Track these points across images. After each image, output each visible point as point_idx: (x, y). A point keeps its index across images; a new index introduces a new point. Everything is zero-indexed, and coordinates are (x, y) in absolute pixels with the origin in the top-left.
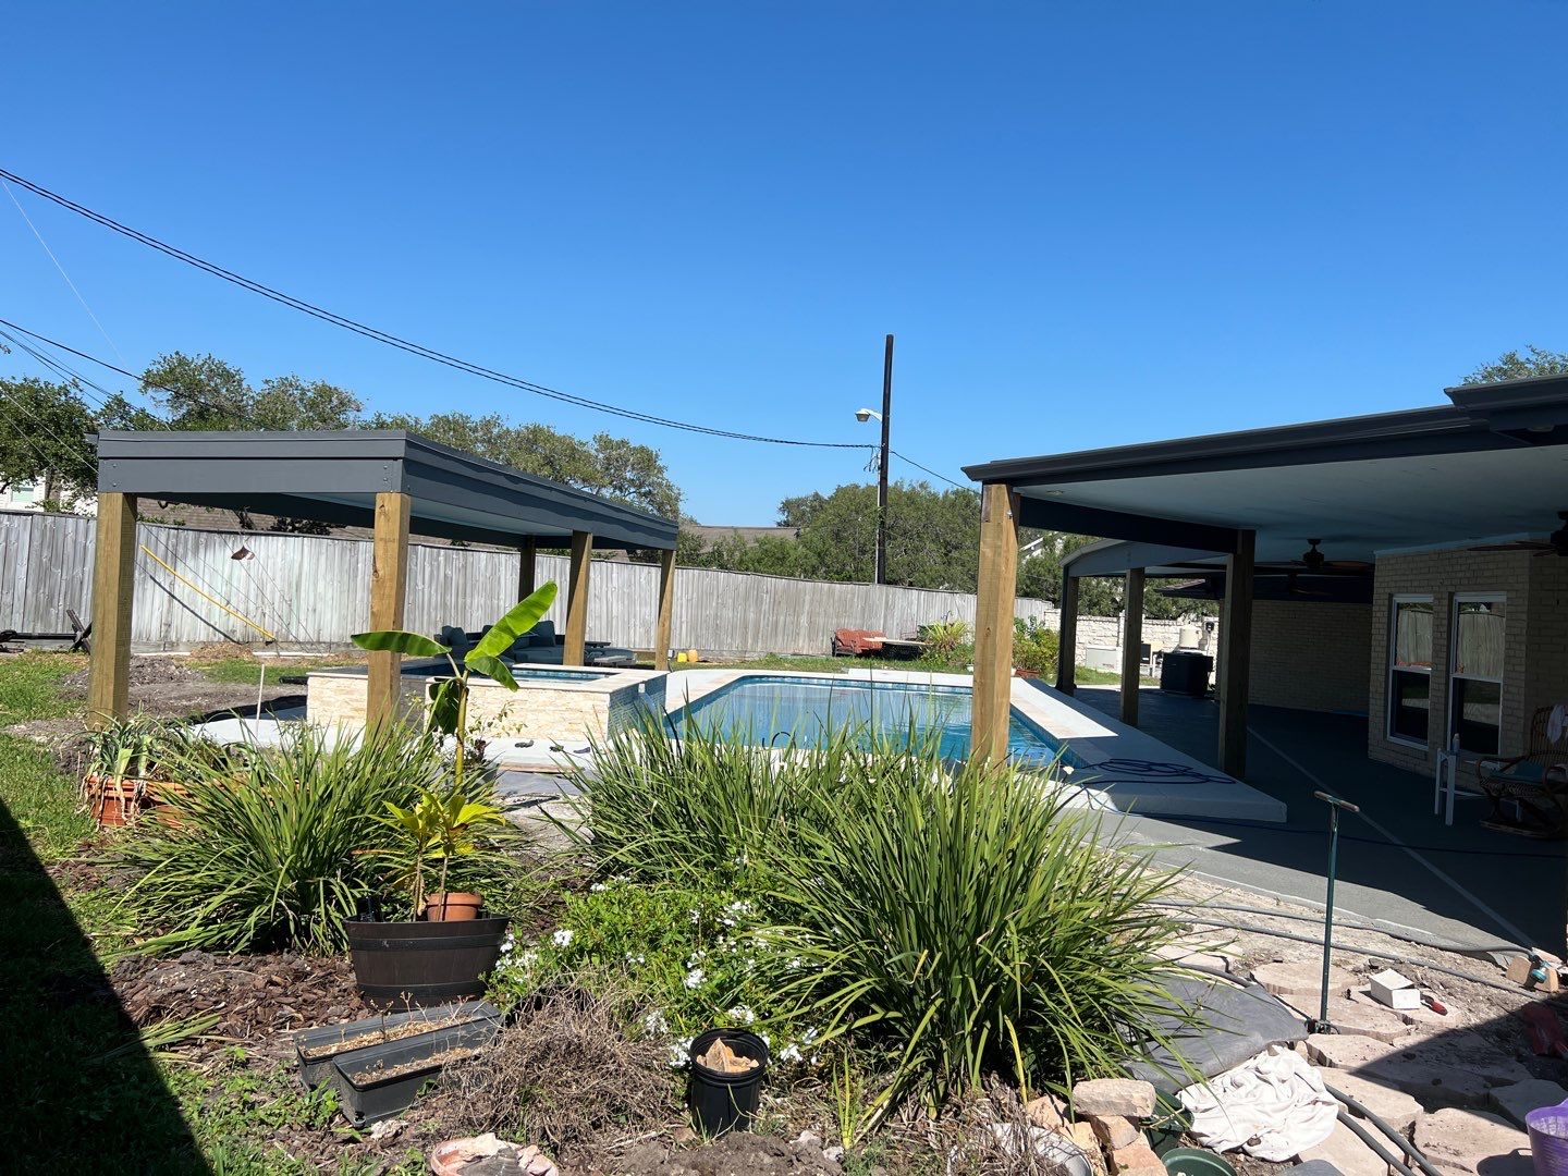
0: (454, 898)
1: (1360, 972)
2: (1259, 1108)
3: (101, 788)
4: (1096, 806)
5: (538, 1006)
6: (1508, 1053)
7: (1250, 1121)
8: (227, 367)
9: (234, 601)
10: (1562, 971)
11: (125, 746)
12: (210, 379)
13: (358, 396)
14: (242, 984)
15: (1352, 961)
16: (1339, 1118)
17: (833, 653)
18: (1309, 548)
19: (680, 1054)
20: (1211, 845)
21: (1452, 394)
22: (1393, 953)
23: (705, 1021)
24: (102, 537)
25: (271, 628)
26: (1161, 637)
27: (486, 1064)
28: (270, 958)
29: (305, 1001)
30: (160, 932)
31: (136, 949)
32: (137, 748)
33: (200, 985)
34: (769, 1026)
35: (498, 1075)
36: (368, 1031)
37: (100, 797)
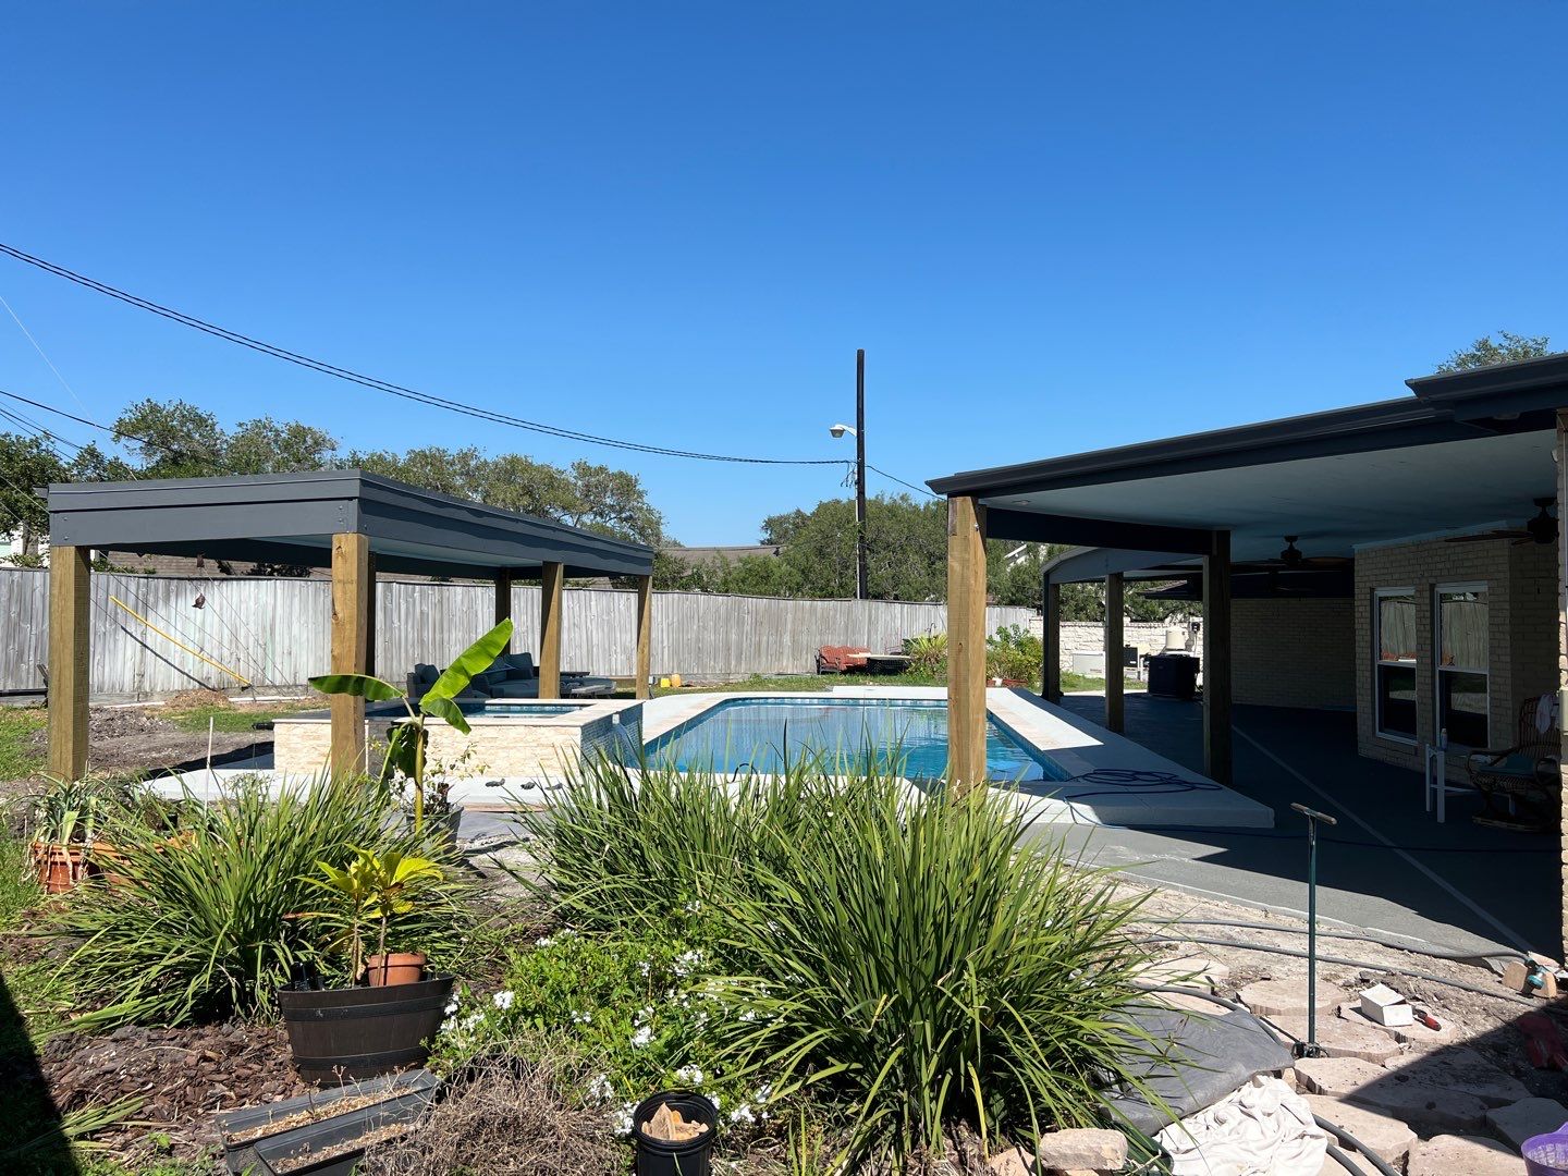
0: (395, 959)
1: (1351, 986)
2: (1243, 1146)
3: (46, 853)
4: (1080, 820)
5: (471, 1079)
6: (1506, 1070)
7: (1233, 1161)
8: (199, 412)
9: (207, 648)
10: (1559, 975)
11: (71, 809)
12: (183, 424)
13: (333, 436)
14: (175, 1062)
15: (1342, 975)
16: (1329, 1152)
17: (818, 672)
18: (1286, 546)
19: (624, 1122)
20: (1197, 856)
21: (1414, 385)
22: (1385, 964)
23: (653, 1084)
24: (56, 592)
25: (247, 674)
26: (1146, 639)
27: (413, 1146)
28: (208, 1030)
29: (238, 1077)
30: (99, 1006)
31: (73, 1025)
32: (84, 810)
33: (130, 1064)
34: (720, 1085)
35: (427, 1156)
36: (297, 1110)
37: (46, 862)
